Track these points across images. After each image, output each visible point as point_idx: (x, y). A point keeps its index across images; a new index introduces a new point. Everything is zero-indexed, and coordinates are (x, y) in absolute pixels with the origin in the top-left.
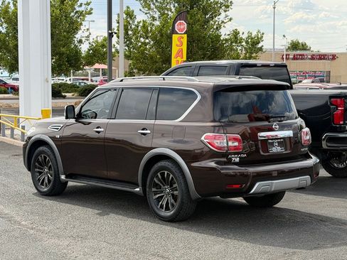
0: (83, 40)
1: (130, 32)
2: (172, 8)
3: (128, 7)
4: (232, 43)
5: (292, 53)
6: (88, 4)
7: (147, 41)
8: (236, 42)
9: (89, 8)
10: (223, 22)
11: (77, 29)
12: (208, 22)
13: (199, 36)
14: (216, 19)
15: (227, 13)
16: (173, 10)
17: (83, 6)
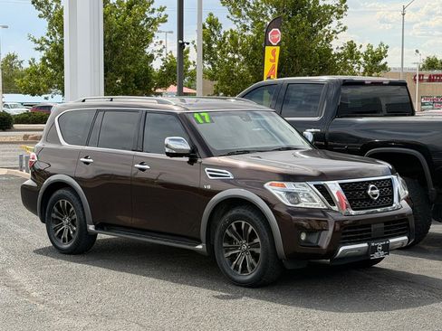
0: (155, 54)
1: (214, 46)
2: (269, 14)
3: (211, 15)
4: (346, 59)
5: (427, 73)
6: (162, 9)
7: (236, 56)
8: (351, 58)
9: (163, 14)
10: (334, 32)
11: (148, 41)
12: (316, 32)
13: (304, 50)
14: (326, 28)
15: (340, 20)
16: (270, 16)
17: (156, 12)
